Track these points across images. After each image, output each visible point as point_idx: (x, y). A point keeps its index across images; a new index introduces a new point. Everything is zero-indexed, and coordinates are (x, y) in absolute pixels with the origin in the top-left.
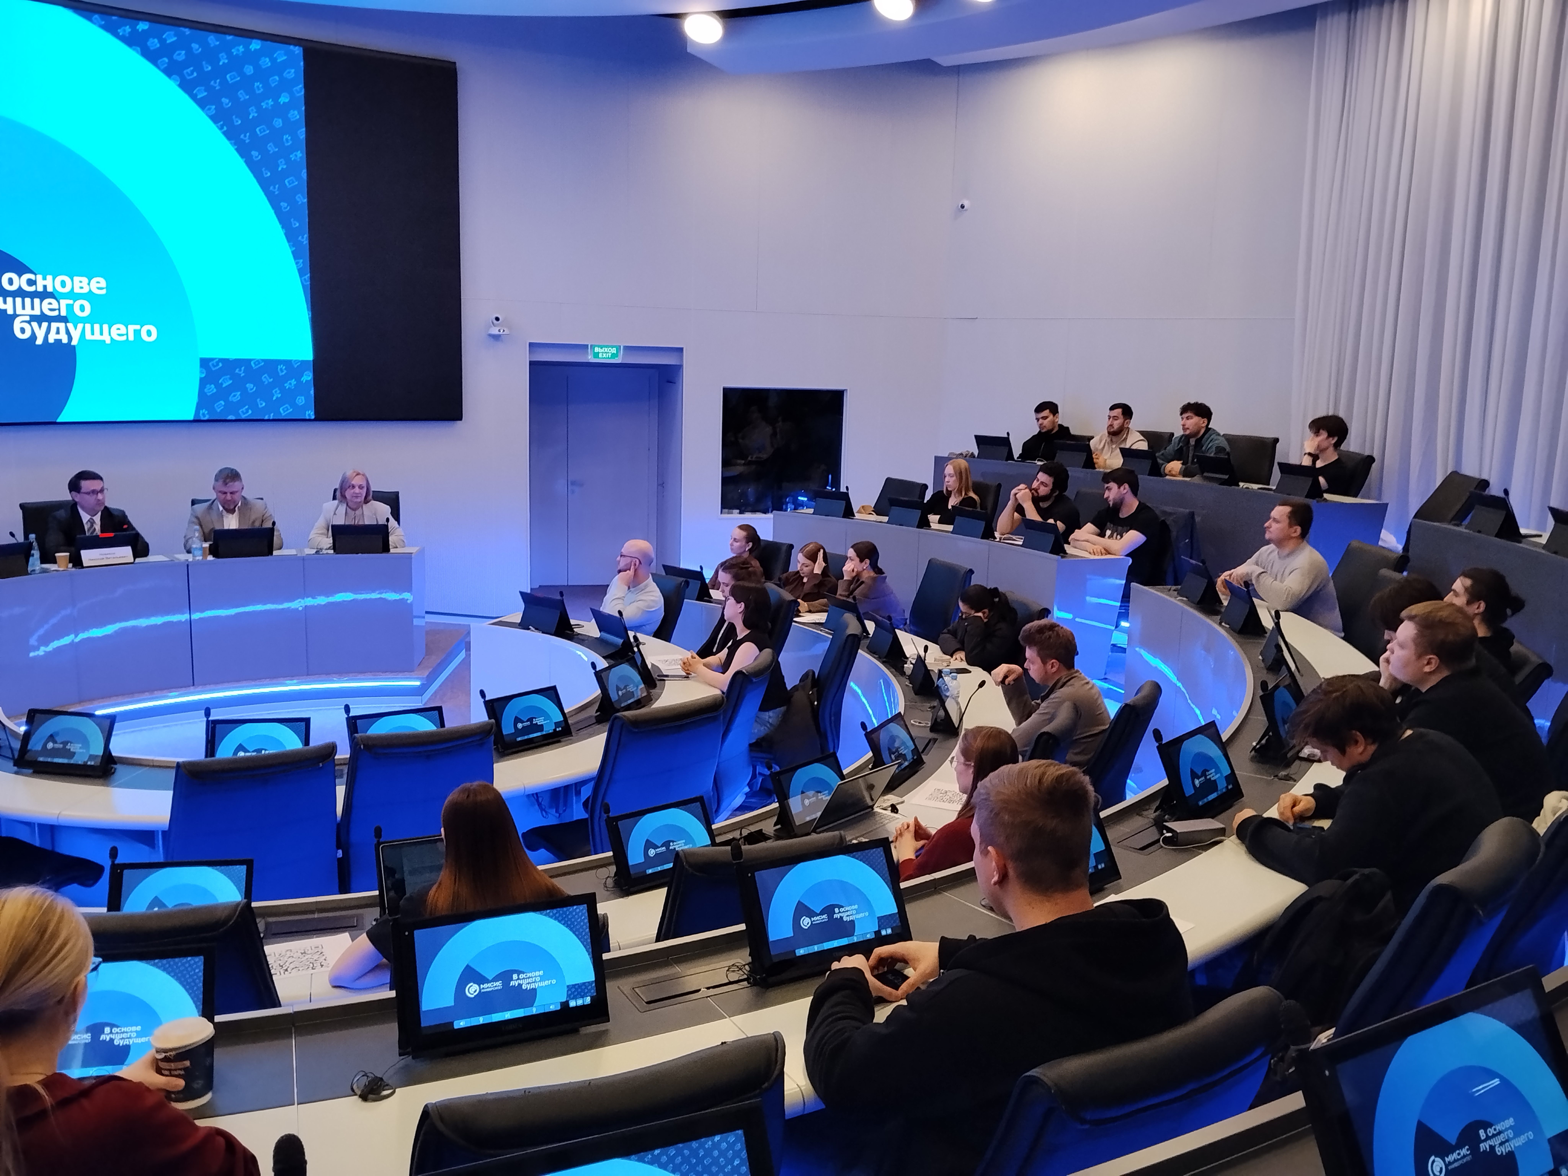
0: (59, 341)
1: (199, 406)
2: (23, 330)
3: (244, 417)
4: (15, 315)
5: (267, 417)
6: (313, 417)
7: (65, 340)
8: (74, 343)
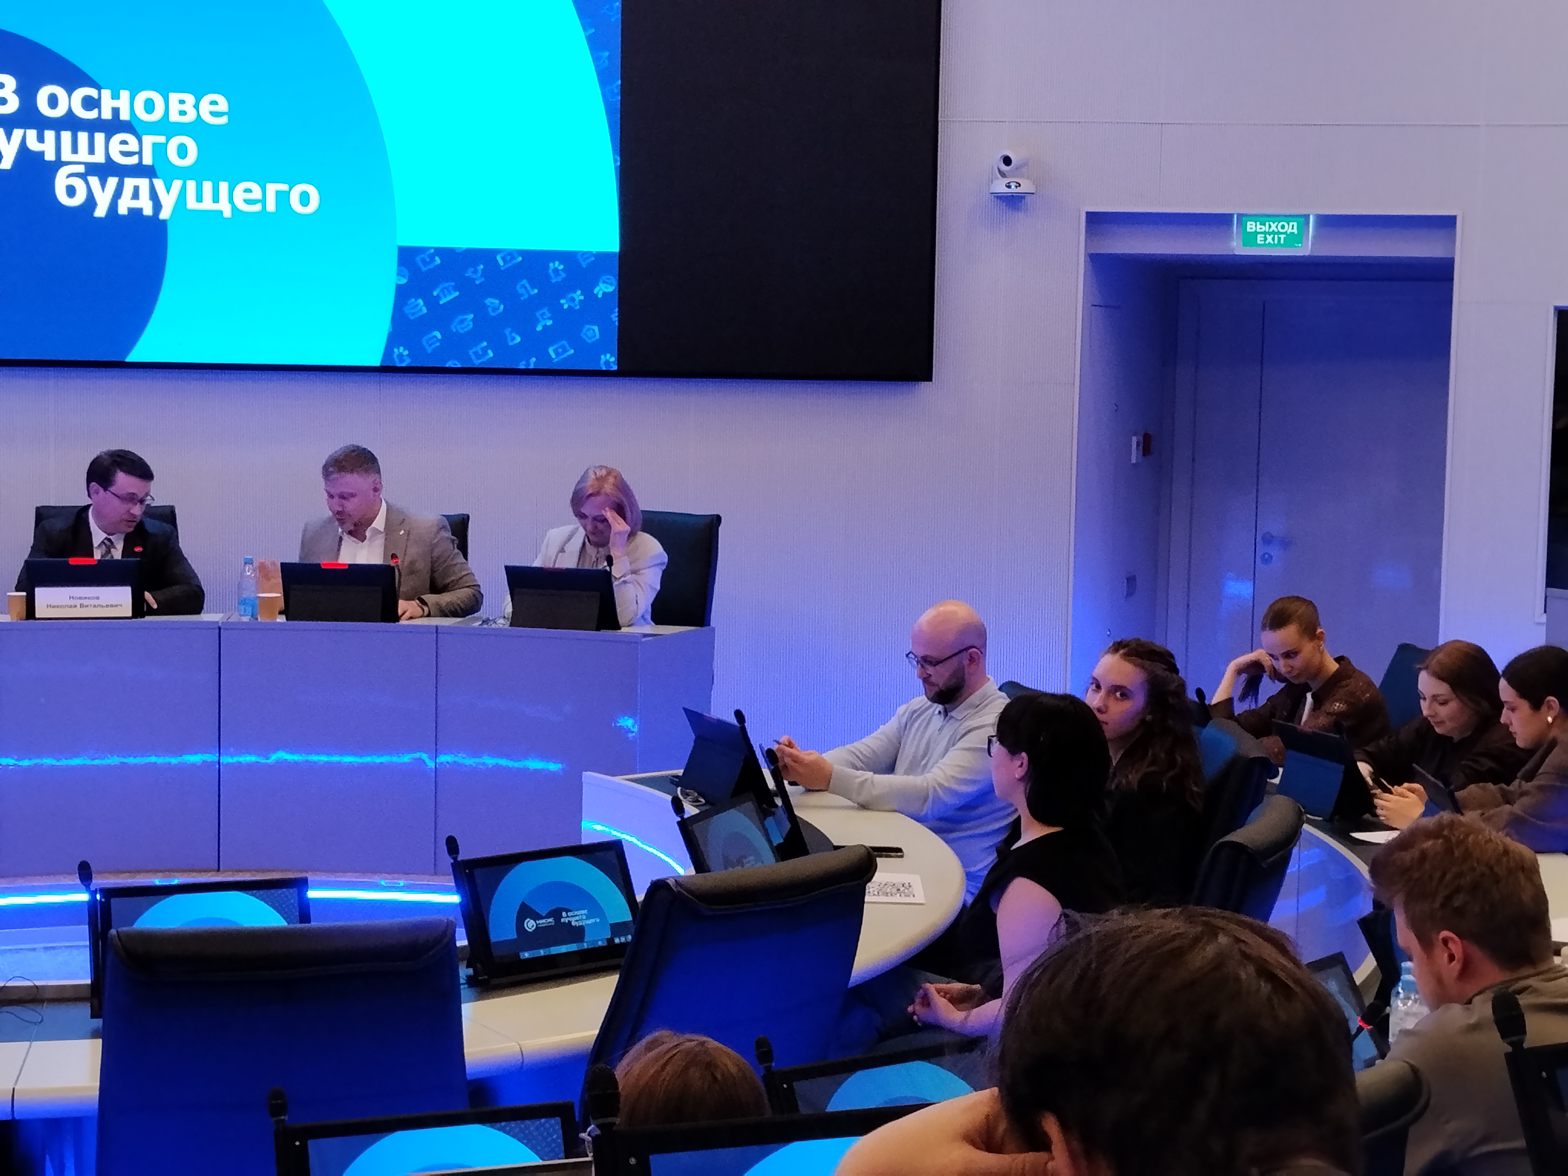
0: (135, 213)
1: (393, 340)
2: (71, 191)
3: (477, 363)
4: (59, 163)
5: (522, 366)
6: (615, 368)
7: (148, 211)
8: (164, 215)
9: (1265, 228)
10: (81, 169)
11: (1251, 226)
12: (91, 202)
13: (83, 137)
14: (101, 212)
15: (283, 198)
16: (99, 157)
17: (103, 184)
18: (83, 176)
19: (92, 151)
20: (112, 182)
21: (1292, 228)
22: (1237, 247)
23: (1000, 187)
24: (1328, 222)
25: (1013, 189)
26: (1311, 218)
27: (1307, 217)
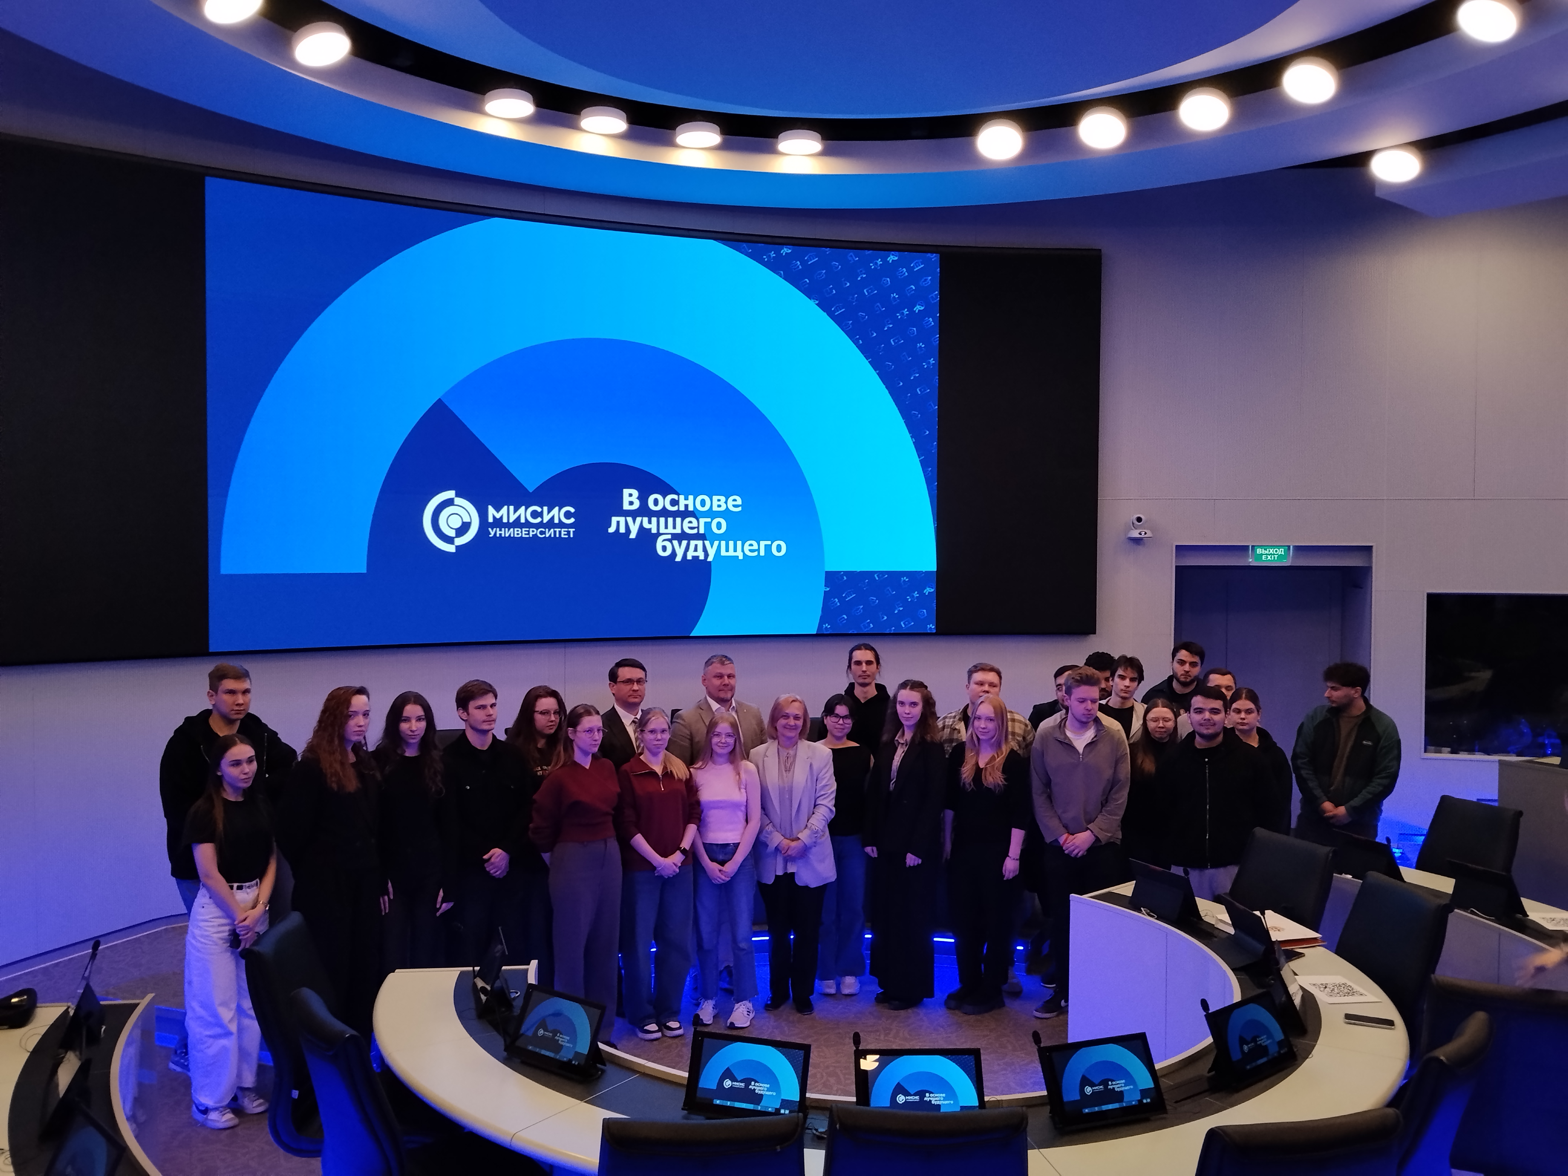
0: (696, 558)
1: (822, 620)
2: (664, 548)
3: (865, 631)
4: (659, 534)
5: (888, 631)
6: (934, 631)
7: (702, 557)
8: (710, 559)
9: (1267, 552)
10: (669, 537)
11: (1259, 551)
12: (674, 554)
13: (670, 520)
14: (678, 559)
15: (768, 548)
16: (678, 530)
17: (680, 544)
18: (670, 540)
19: (674, 527)
20: (684, 543)
21: (1281, 551)
22: (1251, 561)
23: (1135, 534)
24: (1299, 549)
25: (1143, 535)
26: (1291, 547)
27: (1289, 547)
